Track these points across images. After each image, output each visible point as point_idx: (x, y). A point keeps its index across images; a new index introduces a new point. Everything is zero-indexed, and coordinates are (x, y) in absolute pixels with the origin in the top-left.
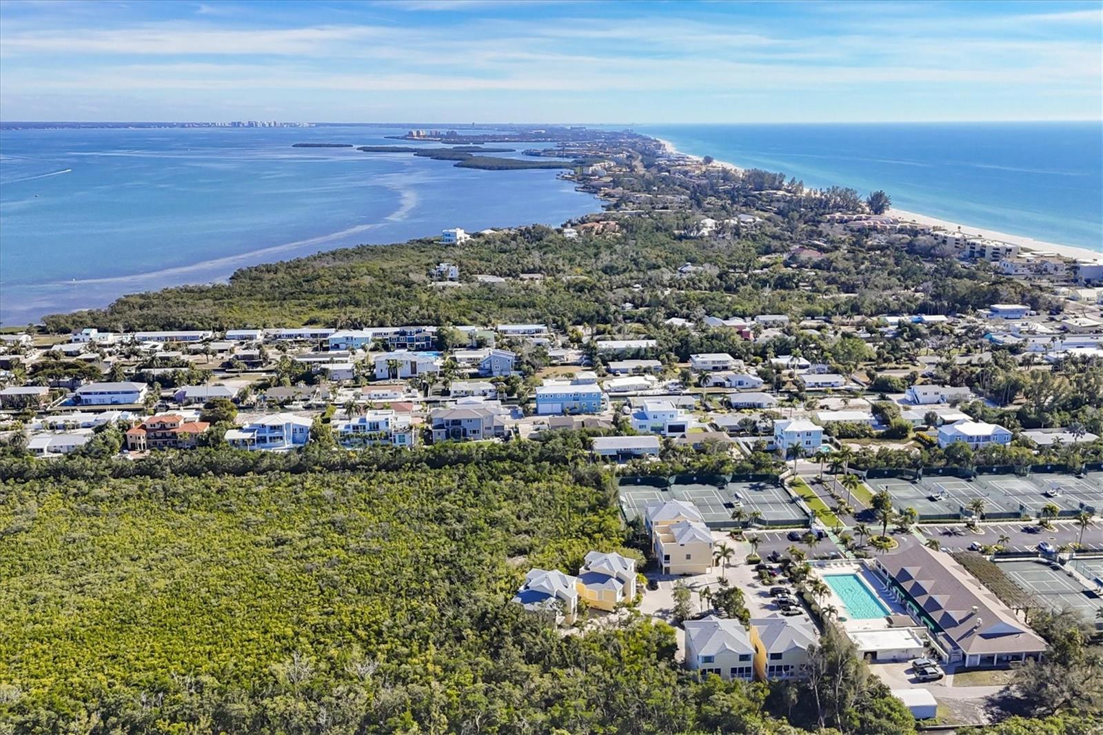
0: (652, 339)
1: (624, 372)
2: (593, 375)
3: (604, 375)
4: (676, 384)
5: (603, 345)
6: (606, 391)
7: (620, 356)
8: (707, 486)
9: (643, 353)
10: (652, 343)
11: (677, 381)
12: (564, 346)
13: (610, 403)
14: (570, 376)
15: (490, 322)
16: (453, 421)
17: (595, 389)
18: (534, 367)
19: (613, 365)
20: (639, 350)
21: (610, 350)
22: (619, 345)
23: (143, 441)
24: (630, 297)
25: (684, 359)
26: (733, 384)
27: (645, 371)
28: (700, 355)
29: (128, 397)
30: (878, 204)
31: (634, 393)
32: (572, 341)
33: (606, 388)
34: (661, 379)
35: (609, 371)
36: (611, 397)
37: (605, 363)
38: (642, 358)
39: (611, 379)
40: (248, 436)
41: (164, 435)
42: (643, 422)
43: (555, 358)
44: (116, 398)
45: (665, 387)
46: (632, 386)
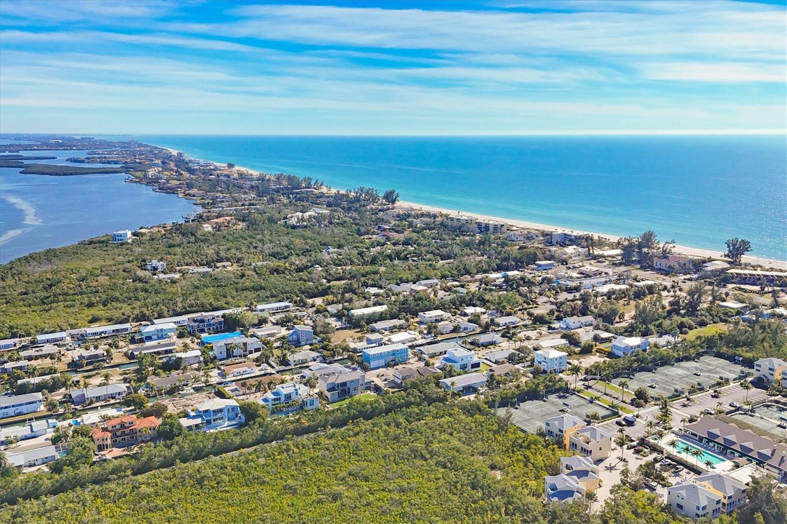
1: (386, 330)
5: (358, 312)
7: (371, 319)
8: (535, 401)
10: (385, 307)
11: (426, 332)
16: (341, 384)
19: (376, 326)
21: (363, 315)
23: (109, 441)
26: (462, 330)
28: (427, 313)
29: (30, 407)
30: (391, 197)
40: (198, 421)
41: (123, 433)
44: (20, 409)
46: (406, 339)
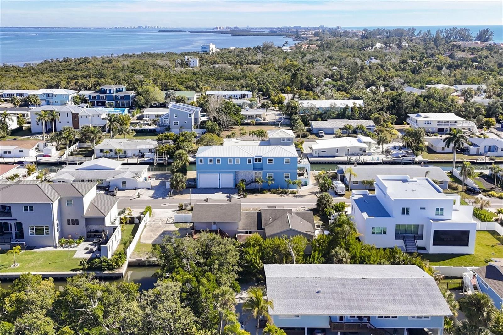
0: (358, 99)
1: (330, 132)
2: (290, 134)
3: (304, 136)
4: (401, 148)
5: (305, 104)
6: (307, 156)
7: (323, 115)
9: (349, 113)
10: (359, 103)
11: (401, 144)
12: (263, 106)
13: (311, 173)
14: (261, 134)
15: (198, 86)
17: (290, 151)
18: (219, 124)
19: (315, 124)
20: (346, 109)
21: (312, 109)
22: (323, 104)
24: (330, 73)
25: (401, 119)
26: (482, 150)
27: (355, 132)
28: (423, 114)
31: (344, 159)
32: (274, 103)
33: (306, 151)
34: (380, 141)
35: (310, 131)
36: (312, 163)
37: (306, 123)
38: (349, 118)
39: (314, 141)
42: (380, 222)
43: (250, 117)
45: (387, 152)
46: (343, 149)
